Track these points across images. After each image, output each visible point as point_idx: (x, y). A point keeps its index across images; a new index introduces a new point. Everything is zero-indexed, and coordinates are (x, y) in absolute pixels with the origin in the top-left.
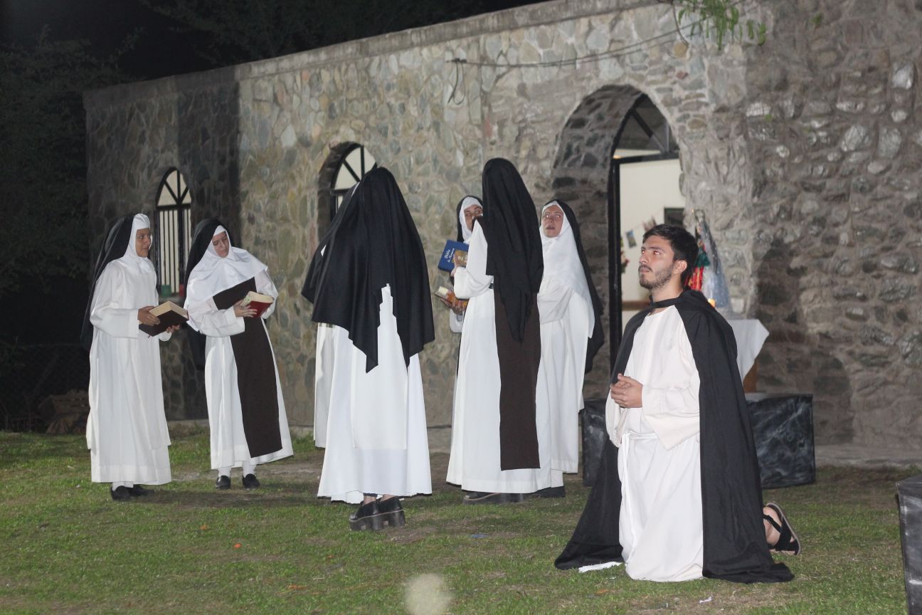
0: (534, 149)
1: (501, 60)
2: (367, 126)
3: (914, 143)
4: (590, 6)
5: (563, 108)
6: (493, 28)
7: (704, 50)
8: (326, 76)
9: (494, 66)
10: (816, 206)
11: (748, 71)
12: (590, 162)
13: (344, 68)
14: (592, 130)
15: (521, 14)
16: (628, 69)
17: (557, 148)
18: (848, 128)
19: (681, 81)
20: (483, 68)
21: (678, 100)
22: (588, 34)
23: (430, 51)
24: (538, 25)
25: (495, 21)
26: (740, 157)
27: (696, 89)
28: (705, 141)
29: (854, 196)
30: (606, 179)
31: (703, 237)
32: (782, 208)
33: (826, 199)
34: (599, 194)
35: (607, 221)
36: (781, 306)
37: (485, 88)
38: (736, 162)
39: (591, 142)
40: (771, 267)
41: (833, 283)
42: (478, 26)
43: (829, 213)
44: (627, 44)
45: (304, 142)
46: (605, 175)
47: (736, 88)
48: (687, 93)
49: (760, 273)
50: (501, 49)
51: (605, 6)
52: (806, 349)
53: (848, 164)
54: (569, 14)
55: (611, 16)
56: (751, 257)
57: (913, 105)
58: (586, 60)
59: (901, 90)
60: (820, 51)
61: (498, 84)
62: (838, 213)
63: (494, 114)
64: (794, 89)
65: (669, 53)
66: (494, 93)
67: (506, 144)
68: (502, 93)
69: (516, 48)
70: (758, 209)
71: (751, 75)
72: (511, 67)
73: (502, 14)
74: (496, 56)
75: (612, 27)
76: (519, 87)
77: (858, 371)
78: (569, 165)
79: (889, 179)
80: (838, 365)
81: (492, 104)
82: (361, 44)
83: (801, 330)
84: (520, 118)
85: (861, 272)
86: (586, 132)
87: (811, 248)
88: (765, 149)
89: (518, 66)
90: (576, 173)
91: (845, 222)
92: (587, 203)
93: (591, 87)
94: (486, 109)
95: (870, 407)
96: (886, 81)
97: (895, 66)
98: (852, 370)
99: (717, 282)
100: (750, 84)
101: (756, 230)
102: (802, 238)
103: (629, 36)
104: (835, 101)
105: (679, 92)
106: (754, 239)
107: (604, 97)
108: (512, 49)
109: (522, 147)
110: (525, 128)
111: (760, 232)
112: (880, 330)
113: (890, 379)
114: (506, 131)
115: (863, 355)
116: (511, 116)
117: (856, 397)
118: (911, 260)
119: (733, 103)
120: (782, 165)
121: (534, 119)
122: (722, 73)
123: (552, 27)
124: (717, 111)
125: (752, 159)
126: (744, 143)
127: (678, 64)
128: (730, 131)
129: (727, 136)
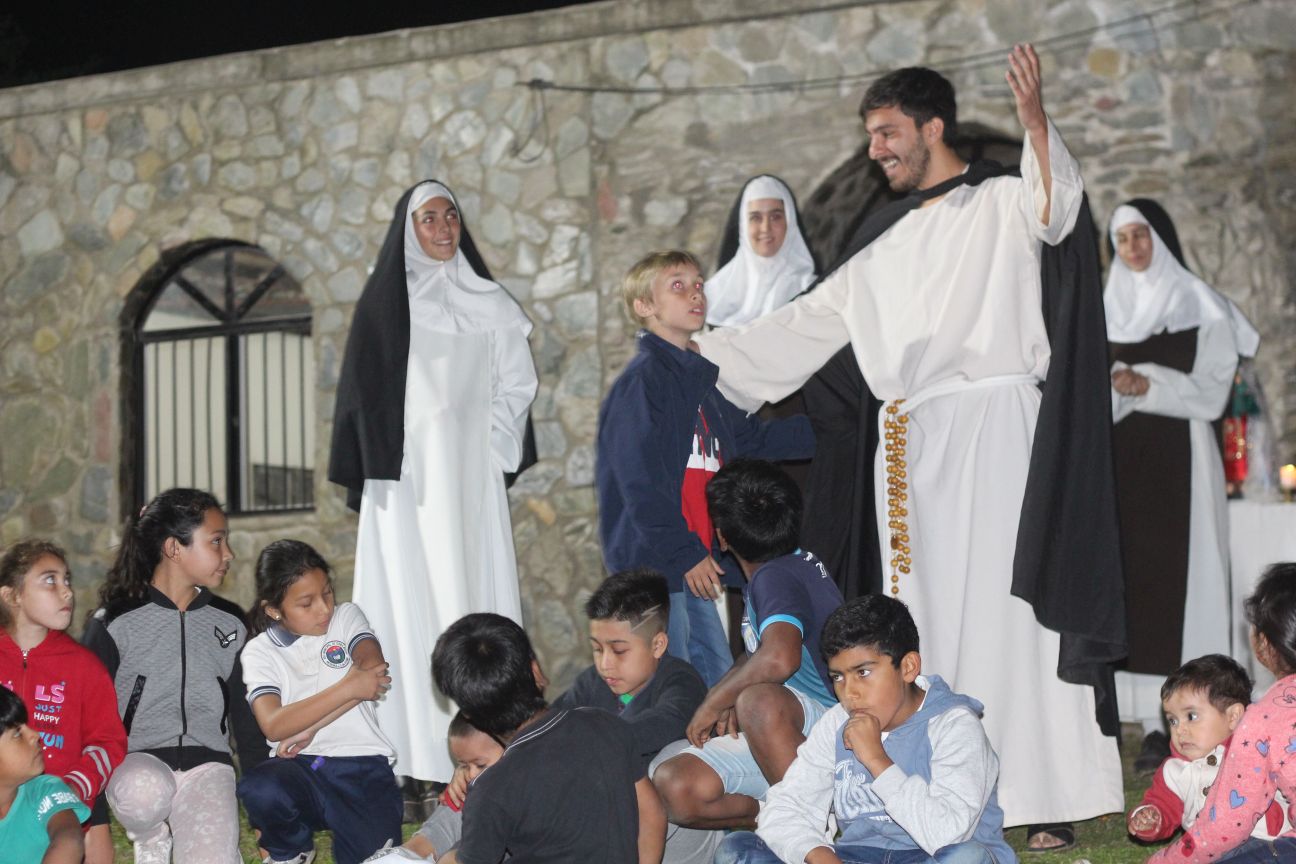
1: (646, 82)
2: (270, 207)
5: (807, 163)
7: (1158, 62)
8: (156, 119)
9: (628, 92)
13: (206, 102)
16: (973, 95)
19: (1104, 114)
20: (598, 98)
21: (1100, 146)
22: (870, 35)
23: (455, 68)
24: (744, 19)
26: (1249, 239)
27: (1145, 125)
37: (599, 131)
38: (1239, 249)
42: (596, 21)
44: (970, 52)
45: (84, 242)
48: (1119, 133)
50: (644, 64)
61: (639, 124)
63: (624, 178)
65: (1076, 66)
66: (626, 141)
67: (653, 231)
68: (646, 141)
69: (686, 61)
72: (668, 93)
74: (634, 73)
76: (691, 127)
81: (621, 161)
82: (264, 58)
84: (692, 184)
89: (690, 91)
94: (603, 170)
100: (1263, 115)
103: (974, 39)
105: (1101, 133)
108: (675, 63)
110: (704, 200)
114: (653, 208)
116: (667, 181)
119: (1232, 147)
122: (1203, 101)
123: (780, 24)
124: (1193, 164)
125: (1280, 241)
126: (1259, 216)
127: (1098, 85)
128: (1224, 197)
129: (1220, 205)
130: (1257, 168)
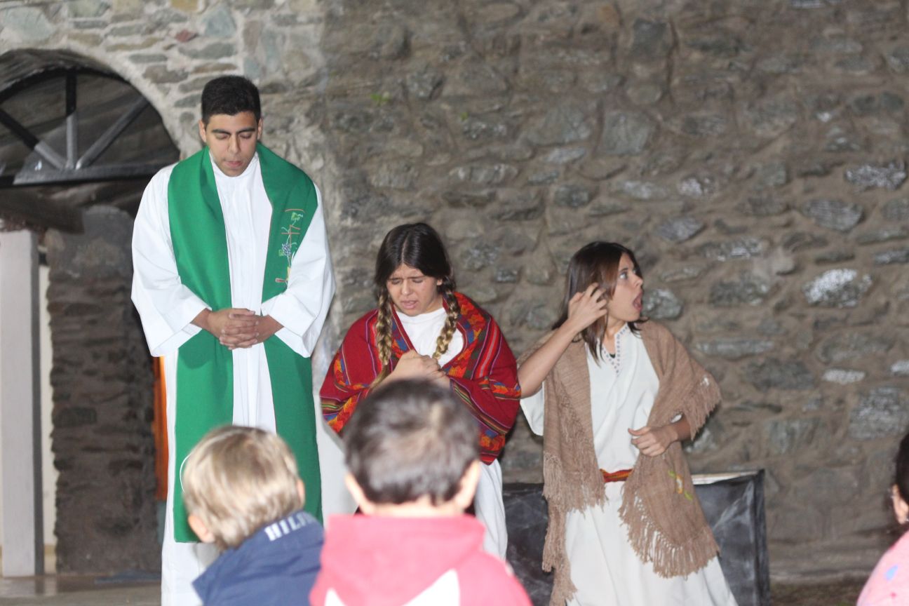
10: (479, 228)
11: (328, 33)
16: (66, 26)
19: (183, 45)
21: (180, 73)
27: (221, 56)
29: (554, 212)
33: (497, 217)
43: (503, 238)
48: (197, 62)
57: (669, 80)
65: (161, 3)
70: (352, 235)
79: (623, 185)
91: (534, 249)
100: (325, 48)
105: (176, 61)
119: (297, 77)
120: (405, 169)
122: (272, 36)
125: (339, 161)
126: (321, 138)
127: (180, 19)
128: (291, 120)
129: (286, 128)
130: (319, 96)
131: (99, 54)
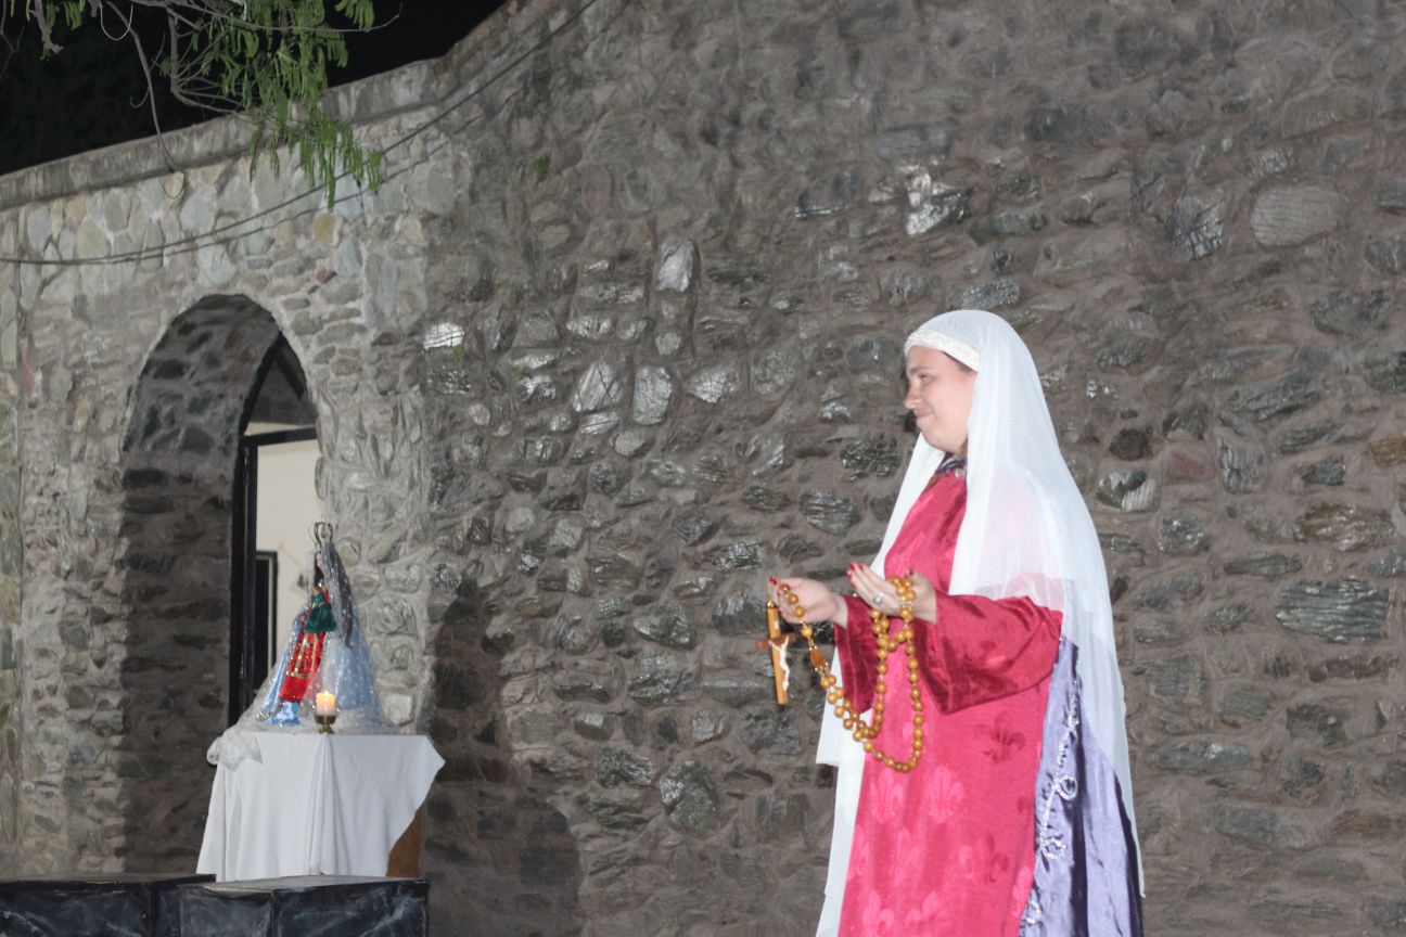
0: (95, 415)
1: (50, 254)
3: (692, 396)
4: (184, 149)
5: (139, 339)
6: (37, 194)
7: (361, 228)
9: (40, 263)
10: (531, 518)
11: (431, 264)
12: (197, 443)
14: (198, 384)
15: (78, 167)
16: (243, 265)
17: (129, 414)
18: (585, 368)
19: (324, 286)
20: (23, 268)
21: (317, 323)
22: (182, 201)
24: (107, 186)
25: (40, 181)
26: (412, 426)
27: (346, 302)
28: (357, 397)
29: (593, 500)
30: (230, 474)
31: (326, 575)
32: (477, 522)
33: (547, 506)
34: (215, 502)
35: (230, 553)
36: (470, 709)
37: (24, 304)
38: (406, 436)
39: (197, 406)
40: (455, 637)
41: (554, 667)
42: (14, 190)
43: (550, 532)
44: (242, 218)
46: (228, 468)
47: (409, 295)
48: (331, 308)
49: (440, 646)
50: (50, 233)
51: (207, 149)
52: (510, 794)
53: (584, 437)
54: (150, 165)
55: (219, 168)
56: (425, 616)
57: (691, 321)
58: (177, 249)
59: (671, 294)
60: (545, 224)
61: (43, 297)
62: (565, 532)
63: (38, 350)
64: (503, 296)
65: (308, 236)
66: (37, 314)
67: (54, 406)
68: (48, 313)
69: (73, 229)
70: (440, 524)
71: (435, 271)
72: (63, 263)
73: (51, 167)
74: (42, 245)
75: (221, 190)
76: (75, 299)
77: (592, 836)
78: (154, 447)
79: (651, 465)
80: (560, 823)
81: (36, 334)
83: (502, 757)
84: (75, 358)
85: (601, 645)
86: (185, 388)
87: (520, 598)
88: (451, 411)
90: (170, 462)
91: (577, 549)
92: (189, 517)
93: (185, 299)
94: (25, 342)
95: (611, 907)
96: (647, 278)
97: (664, 248)
98: (583, 835)
99: (348, 661)
100: (433, 289)
101: (435, 565)
102: (506, 579)
103: (246, 204)
104: (566, 315)
105: (321, 307)
106: (432, 580)
107: (214, 322)
108: (67, 232)
109: (77, 412)
110: (84, 375)
111: (440, 569)
112: (628, 757)
113: (644, 853)
114: (54, 383)
115: (602, 805)
116: (62, 355)
117: (587, 886)
118: (683, 621)
119: (406, 324)
120: (479, 441)
121: (96, 360)
122: (389, 271)
123: (130, 190)
124: (378, 342)
125: (431, 431)
126: (420, 401)
127: (321, 255)
131: (263, 299)
